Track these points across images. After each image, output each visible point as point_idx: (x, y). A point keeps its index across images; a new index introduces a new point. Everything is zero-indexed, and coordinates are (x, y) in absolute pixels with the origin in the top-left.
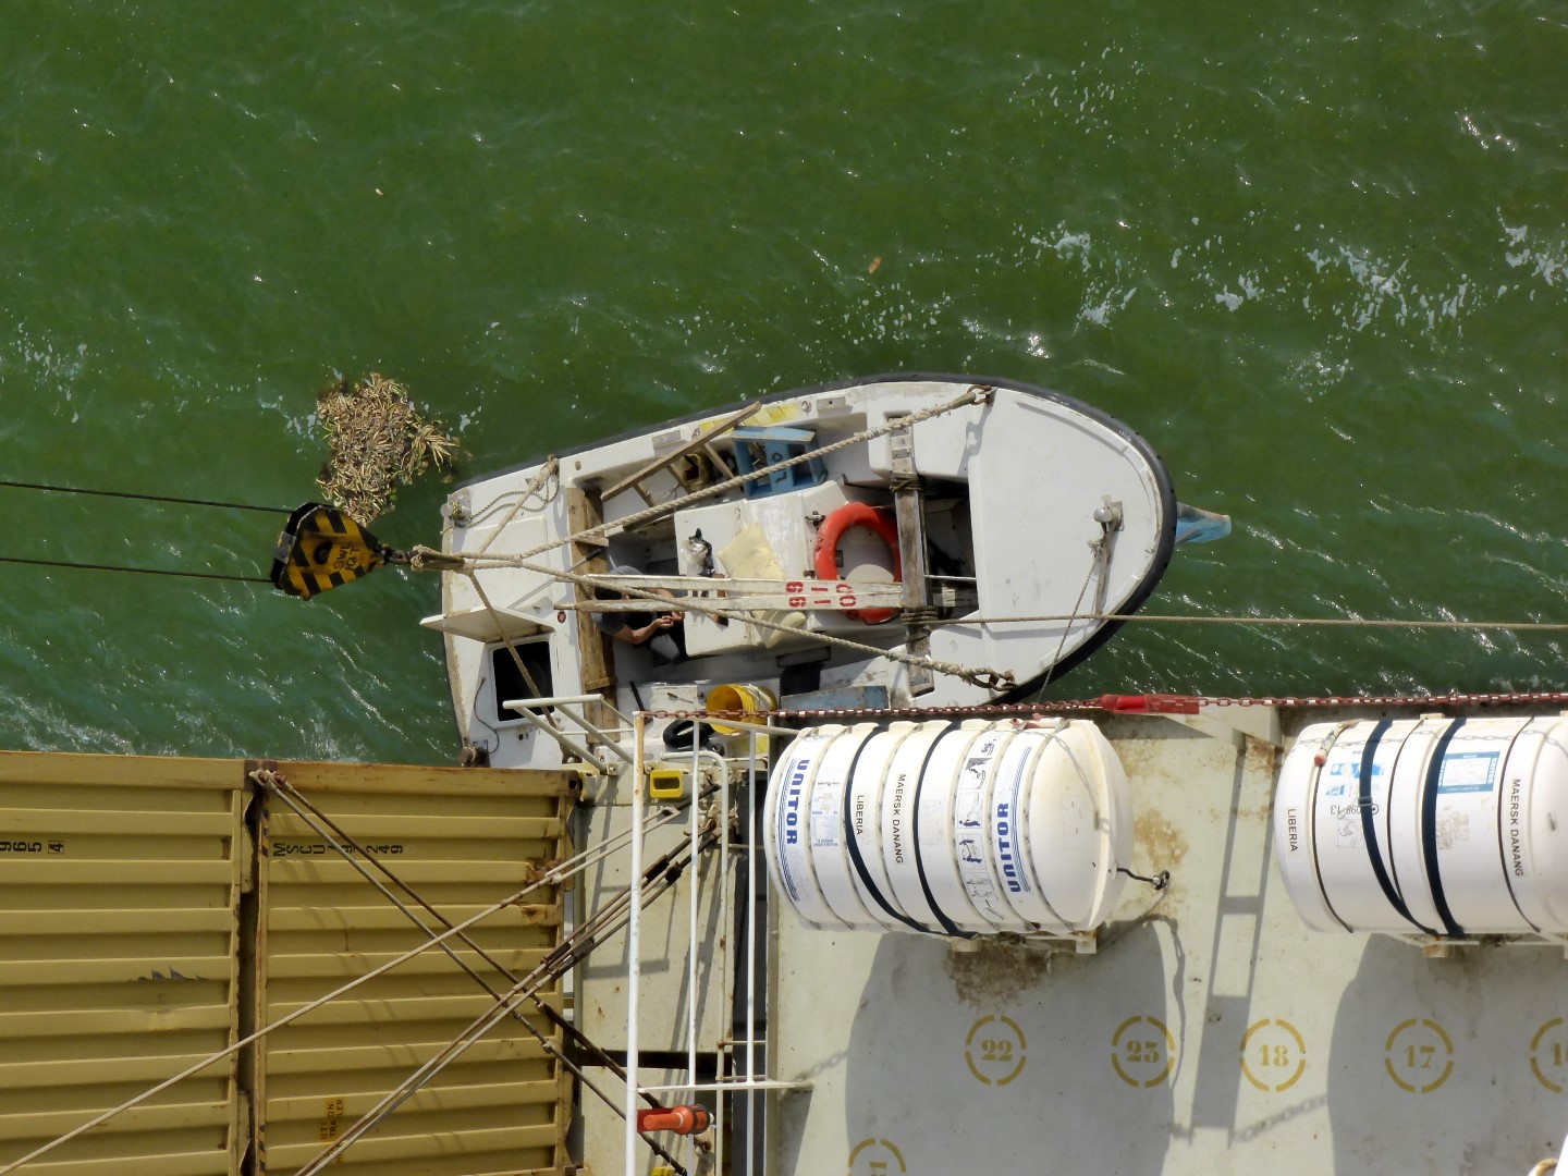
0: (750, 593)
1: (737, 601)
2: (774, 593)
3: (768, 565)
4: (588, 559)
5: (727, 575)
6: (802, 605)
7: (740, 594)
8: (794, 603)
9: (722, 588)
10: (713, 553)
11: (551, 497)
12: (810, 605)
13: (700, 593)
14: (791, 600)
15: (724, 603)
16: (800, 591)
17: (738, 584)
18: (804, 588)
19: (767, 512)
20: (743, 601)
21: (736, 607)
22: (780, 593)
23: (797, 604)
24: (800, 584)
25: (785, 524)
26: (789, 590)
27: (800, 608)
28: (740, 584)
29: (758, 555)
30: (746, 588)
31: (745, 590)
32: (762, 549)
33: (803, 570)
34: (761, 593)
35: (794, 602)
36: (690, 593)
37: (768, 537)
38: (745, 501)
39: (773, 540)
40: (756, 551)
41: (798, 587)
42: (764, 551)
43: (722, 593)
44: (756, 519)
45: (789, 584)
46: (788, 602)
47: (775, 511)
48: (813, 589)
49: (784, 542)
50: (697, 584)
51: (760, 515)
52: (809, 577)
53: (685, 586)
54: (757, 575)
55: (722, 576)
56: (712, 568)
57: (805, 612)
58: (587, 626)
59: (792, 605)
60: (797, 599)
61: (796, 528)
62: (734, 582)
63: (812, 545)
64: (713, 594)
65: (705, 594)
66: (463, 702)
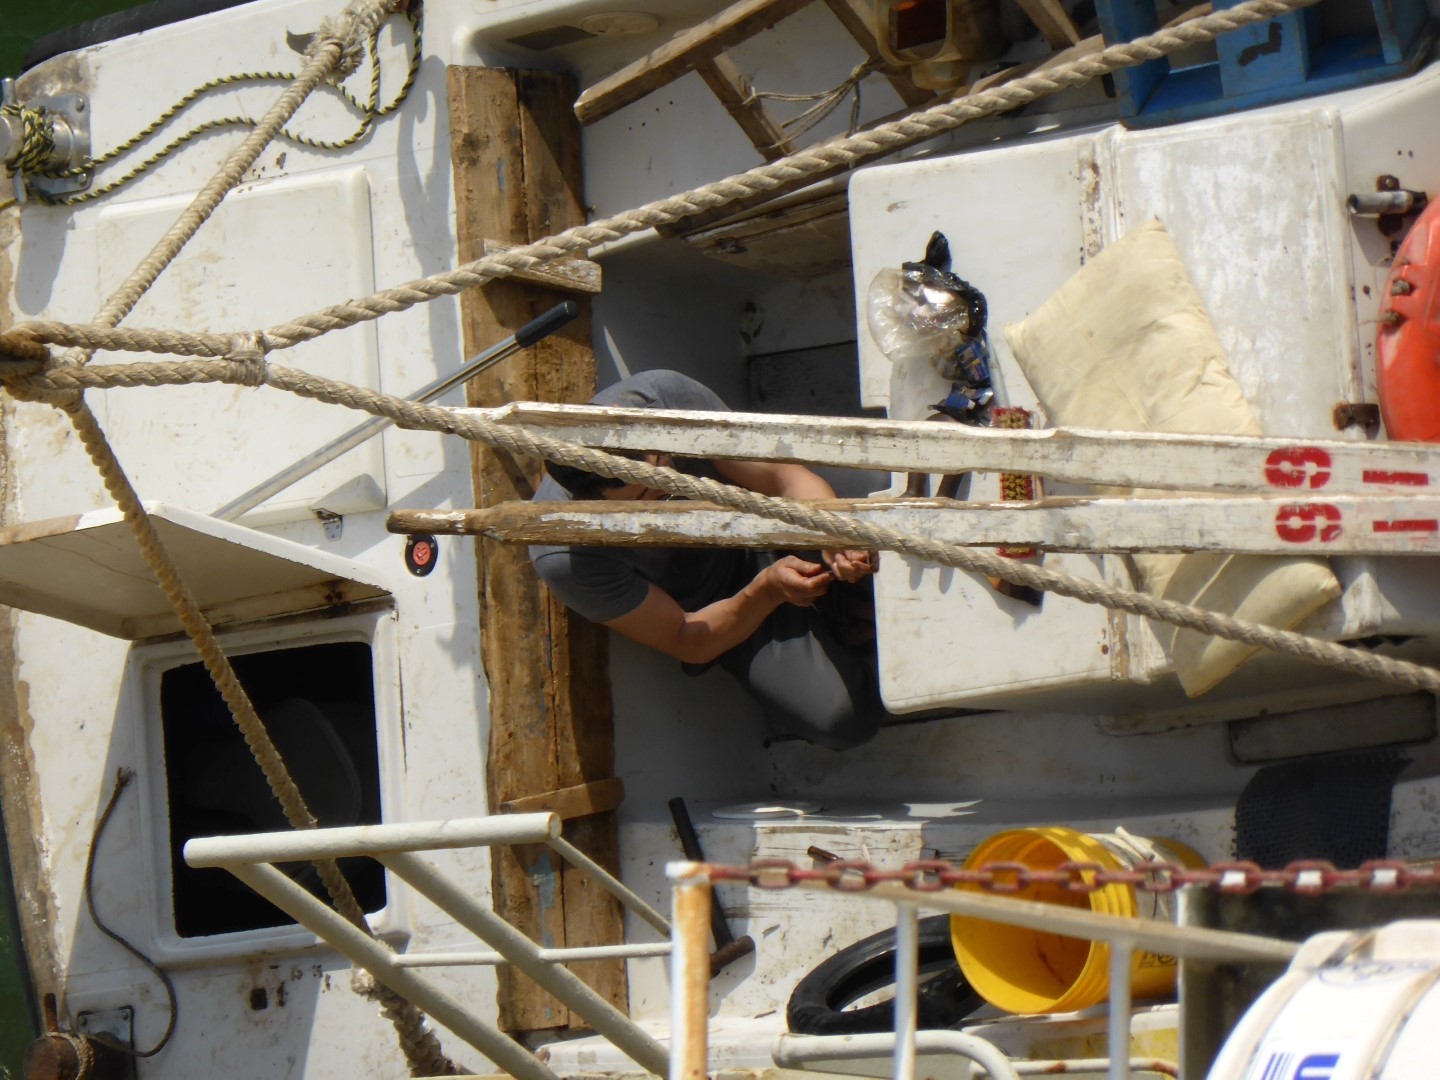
0: (1126, 487)
1: (1076, 514)
2: (1218, 488)
3: (1199, 381)
4: (525, 341)
5: (1040, 416)
6: (1327, 535)
7: (1090, 488)
8: (1294, 527)
9: (1021, 465)
10: (991, 327)
11: (388, 99)
12: (1356, 535)
13: (936, 481)
14: (1284, 514)
15: (1026, 524)
16: (1319, 480)
17: (1081, 452)
18: (1337, 469)
19: (1201, 178)
20: (1097, 517)
21: (1071, 538)
22: (1241, 489)
23: (1305, 534)
24: (1320, 457)
25: (1270, 223)
26: (1276, 478)
27: (1315, 545)
28: (1090, 451)
29: (1160, 341)
30: (1110, 468)
31: (1107, 472)
32: (1175, 320)
33: (1333, 401)
34: (1171, 488)
35: (1295, 523)
36: (899, 482)
37: (1201, 271)
38: (1118, 132)
39: (1219, 286)
40: (1154, 326)
41: (1311, 468)
42: (1183, 324)
43: (1018, 486)
44: (1158, 205)
45: (1277, 456)
46: (1270, 523)
47: (1234, 176)
48: (1371, 477)
49: (1263, 292)
50: (926, 447)
51: (1174, 187)
52: (1355, 432)
53: (879, 454)
54: (1153, 417)
55: (1022, 418)
56: (985, 383)
57: (1337, 564)
58: (514, 589)
59: (1285, 533)
60: (1308, 513)
61: (1312, 242)
62: (1067, 442)
63: (1372, 308)
64: (985, 488)
65: (955, 485)
66: (47, 862)
